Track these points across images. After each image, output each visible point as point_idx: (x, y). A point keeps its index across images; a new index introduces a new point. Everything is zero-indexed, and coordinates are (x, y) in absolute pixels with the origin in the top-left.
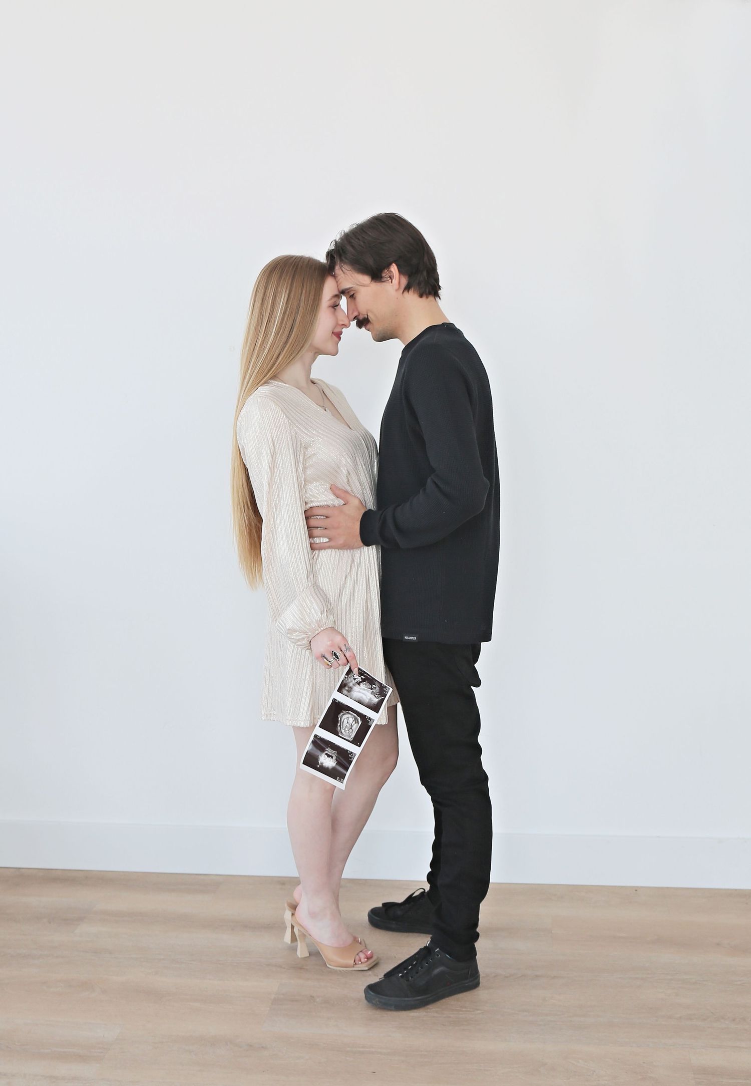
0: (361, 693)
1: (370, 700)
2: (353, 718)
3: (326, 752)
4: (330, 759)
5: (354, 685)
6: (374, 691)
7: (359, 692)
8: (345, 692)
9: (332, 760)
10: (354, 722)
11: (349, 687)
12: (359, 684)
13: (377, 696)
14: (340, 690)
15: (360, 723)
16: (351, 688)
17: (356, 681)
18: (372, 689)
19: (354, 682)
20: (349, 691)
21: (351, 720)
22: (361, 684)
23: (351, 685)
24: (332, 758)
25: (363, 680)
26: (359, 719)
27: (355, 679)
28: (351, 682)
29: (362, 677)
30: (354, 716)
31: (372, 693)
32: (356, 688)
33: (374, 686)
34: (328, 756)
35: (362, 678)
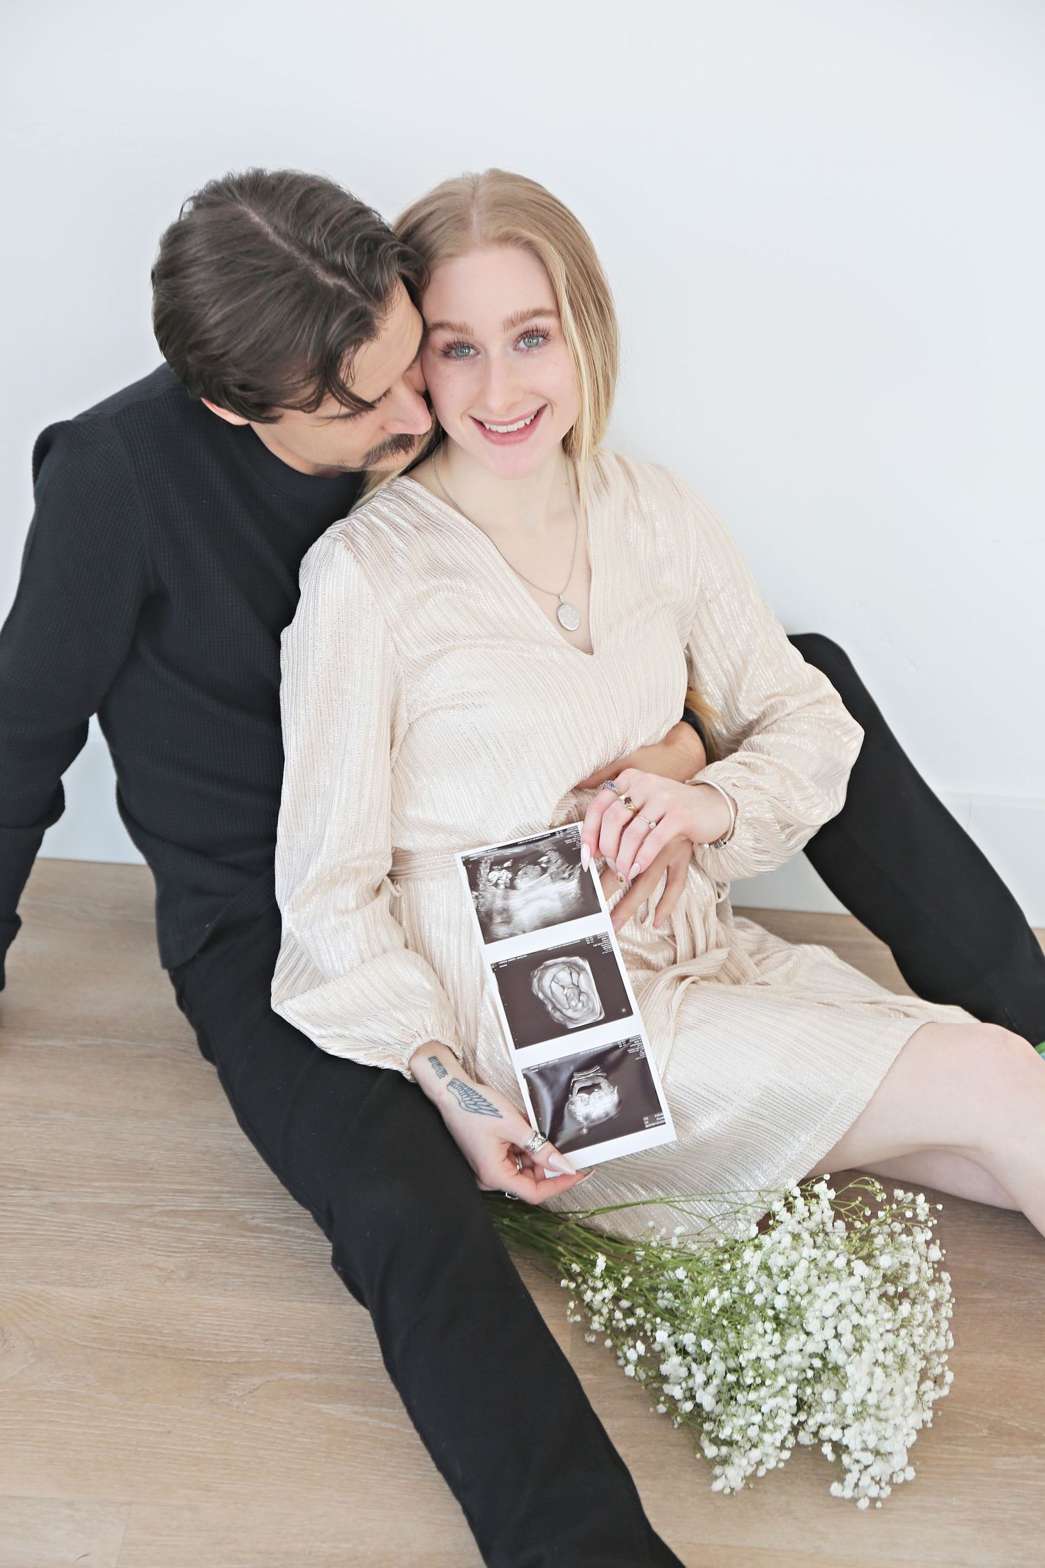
0: (533, 900)
1: (562, 896)
2: (563, 969)
3: (577, 1086)
4: (596, 1094)
5: (505, 898)
6: (553, 869)
7: (528, 903)
8: (500, 930)
9: (602, 1093)
10: (575, 975)
11: (500, 913)
12: (511, 886)
13: (566, 875)
14: (489, 937)
15: (586, 965)
16: (505, 910)
17: (502, 886)
18: (544, 870)
19: (500, 891)
20: (508, 921)
21: (564, 976)
22: (518, 882)
23: (499, 903)
24: (600, 1088)
25: (514, 870)
26: (577, 959)
27: (496, 885)
28: (495, 897)
29: (506, 865)
30: (563, 963)
31: (554, 878)
32: (516, 901)
33: (544, 859)
34: (588, 1090)
35: (507, 868)
